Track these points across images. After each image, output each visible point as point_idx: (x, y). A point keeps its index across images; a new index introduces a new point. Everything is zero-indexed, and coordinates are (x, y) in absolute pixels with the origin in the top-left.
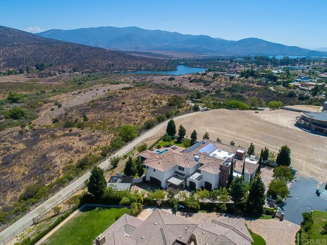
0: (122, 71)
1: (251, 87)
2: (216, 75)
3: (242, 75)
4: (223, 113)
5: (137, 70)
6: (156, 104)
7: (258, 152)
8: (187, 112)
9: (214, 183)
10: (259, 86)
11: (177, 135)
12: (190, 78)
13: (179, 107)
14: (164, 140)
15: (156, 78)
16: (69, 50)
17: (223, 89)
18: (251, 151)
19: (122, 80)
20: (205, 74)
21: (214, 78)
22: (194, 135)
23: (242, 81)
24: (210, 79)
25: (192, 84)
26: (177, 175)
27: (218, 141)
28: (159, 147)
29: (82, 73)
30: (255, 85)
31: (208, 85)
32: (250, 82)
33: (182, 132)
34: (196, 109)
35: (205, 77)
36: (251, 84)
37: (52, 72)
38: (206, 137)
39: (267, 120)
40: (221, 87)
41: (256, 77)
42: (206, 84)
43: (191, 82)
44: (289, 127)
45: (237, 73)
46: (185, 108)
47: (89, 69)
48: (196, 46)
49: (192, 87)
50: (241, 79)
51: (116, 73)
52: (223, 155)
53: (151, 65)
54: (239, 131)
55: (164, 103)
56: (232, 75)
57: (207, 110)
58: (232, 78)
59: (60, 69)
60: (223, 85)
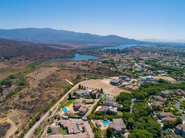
0: (49, 59)
1: (105, 67)
2: (92, 62)
3: (102, 62)
4: (93, 81)
5: (56, 57)
6: (72, 78)
7: (97, 90)
8: (83, 80)
9: (89, 95)
10: (108, 67)
11: (81, 87)
12: (82, 64)
13: (80, 79)
14: (79, 89)
15: (67, 63)
16: (20, 48)
17: (95, 69)
18: (96, 90)
19: (52, 65)
20: (88, 62)
21: (92, 64)
22: (85, 87)
23: (102, 65)
24: (90, 64)
25: (83, 66)
26: (82, 94)
27: (90, 88)
28: (78, 90)
29: (30, 61)
30: (107, 67)
31: (89, 67)
32: (105, 66)
33: (82, 87)
34: (85, 80)
35: (88, 63)
36: (106, 67)
37: (16, 61)
38: (88, 88)
39: (103, 82)
40: (94, 68)
41: (107, 63)
42: (89, 66)
43: (82, 65)
44: (108, 84)
45: (101, 62)
46: (82, 79)
47: (33, 58)
48: (84, 39)
49: (83, 68)
50: (102, 64)
51: (46, 60)
52: (90, 91)
53: (62, 55)
54: (95, 86)
55: (75, 77)
56: (99, 62)
57: (88, 80)
58: (98, 64)
59: (19, 59)
60: (95, 67)
